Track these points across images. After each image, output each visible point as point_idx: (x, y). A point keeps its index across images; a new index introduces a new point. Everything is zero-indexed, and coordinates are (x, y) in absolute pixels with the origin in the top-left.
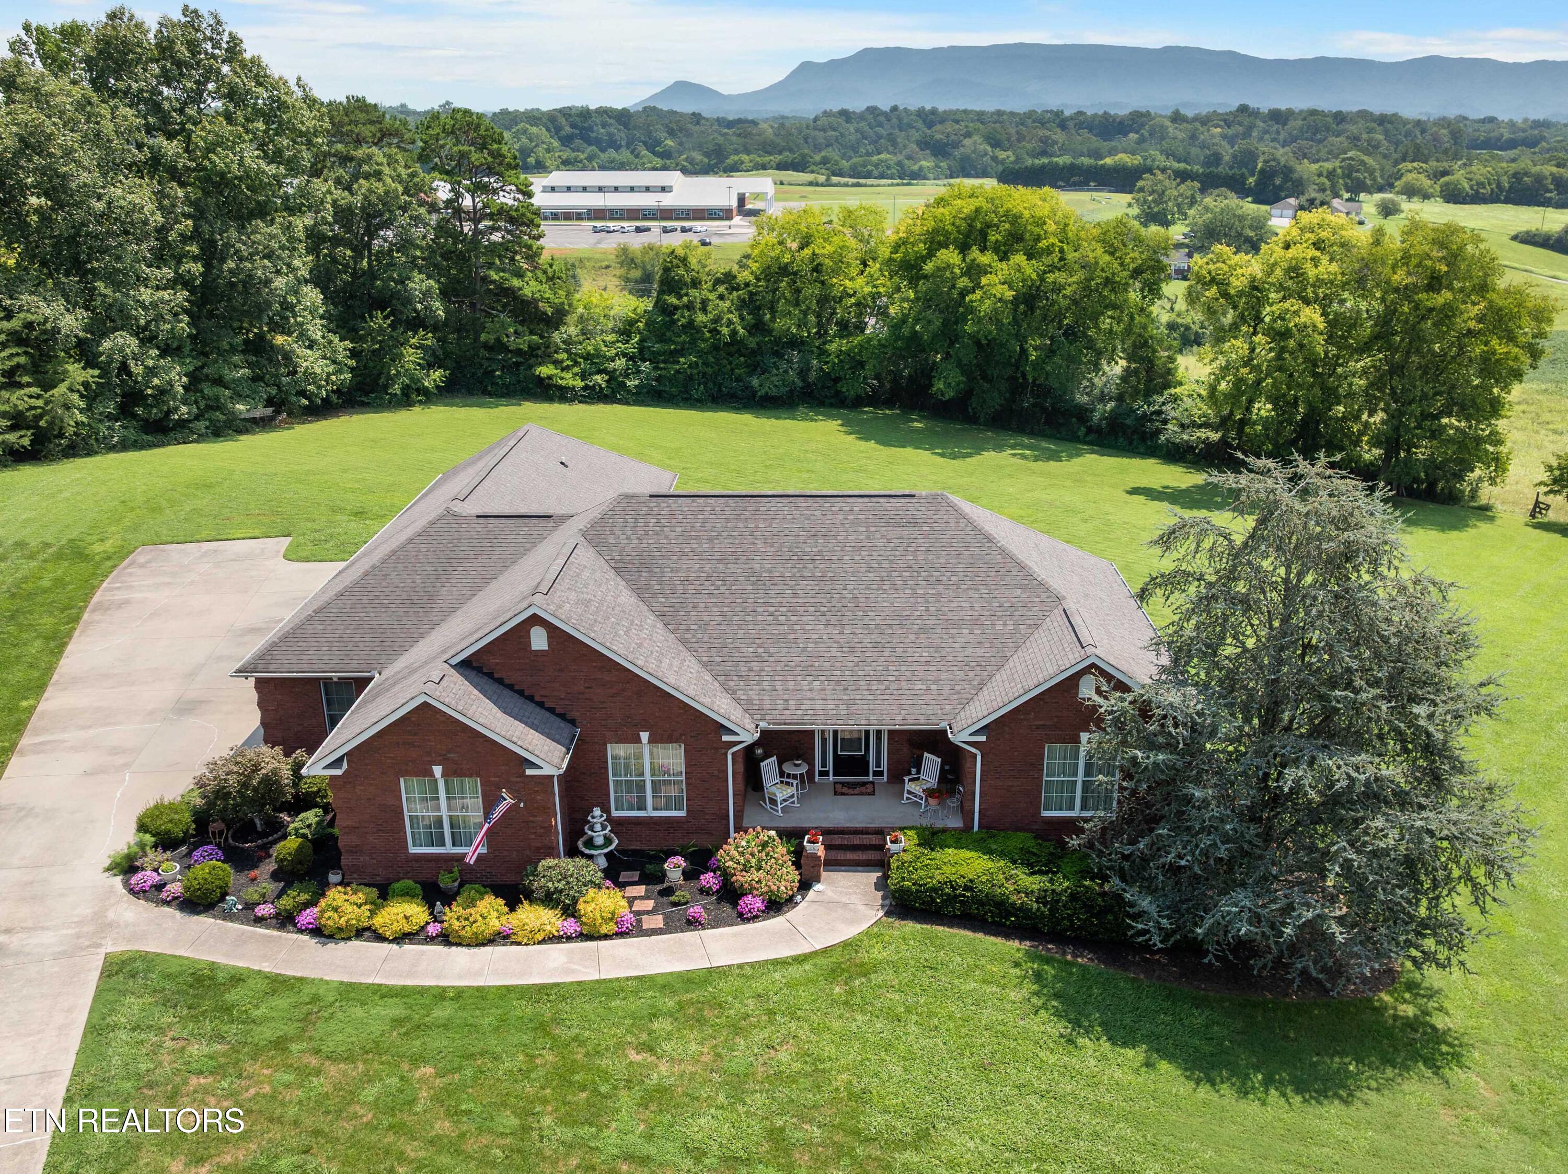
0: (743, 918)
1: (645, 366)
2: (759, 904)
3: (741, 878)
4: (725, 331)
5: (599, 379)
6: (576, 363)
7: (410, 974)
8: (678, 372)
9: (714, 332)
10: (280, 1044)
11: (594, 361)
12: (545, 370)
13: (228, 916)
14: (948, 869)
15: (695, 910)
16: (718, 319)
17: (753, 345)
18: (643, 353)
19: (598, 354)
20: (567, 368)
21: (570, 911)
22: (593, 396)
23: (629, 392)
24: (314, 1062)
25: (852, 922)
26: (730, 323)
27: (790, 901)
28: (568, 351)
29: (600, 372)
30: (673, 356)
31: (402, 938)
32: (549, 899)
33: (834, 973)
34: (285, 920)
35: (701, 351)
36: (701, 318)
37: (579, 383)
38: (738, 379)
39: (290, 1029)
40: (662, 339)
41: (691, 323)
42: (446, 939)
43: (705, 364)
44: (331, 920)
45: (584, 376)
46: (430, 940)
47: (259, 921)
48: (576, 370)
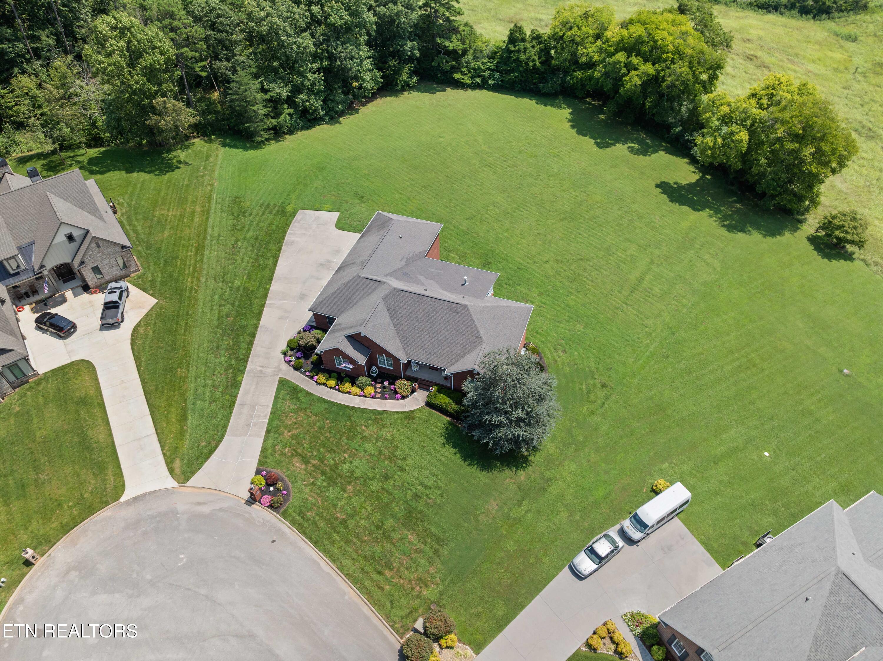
0: (397, 399)
1: (497, 75)
2: (400, 397)
3: (398, 390)
4: (531, 64)
5: (478, 80)
6: (470, 72)
7: (331, 398)
8: (509, 79)
9: (527, 63)
10: (305, 409)
11: (477, 73)
12: (457, 76)
13: (301, 373)
14: (439, 400)
15: (387, 396)
16: (528, 59)
17: (543, 70)
18: (497, 69)
19: (479, 68)
20: (466, 74)
21: (362, 390)
22: (475, 86)
23: (490, 85)
24: (310, 414)
25: (417, 405)
26: (534, 60)
27: (407, 397)
28: (467, 67)
29: (479, 76)
30: (508, 72)
31: (331, 388)
32: (359, 387)
33: (407, 418)
34: (311, 377)
35: (520, 71)
36: (523, 57)
37: (469, 82)
38: (534, 84)
39: (307, 406)
40: (505, 64)
41: (518, 58)
42: (339, 390)
43: (522, 76)
44: (319, 381)
45: (472, 78)
46: (336, 390)
47: (307, 376)
48: (469, 75)
